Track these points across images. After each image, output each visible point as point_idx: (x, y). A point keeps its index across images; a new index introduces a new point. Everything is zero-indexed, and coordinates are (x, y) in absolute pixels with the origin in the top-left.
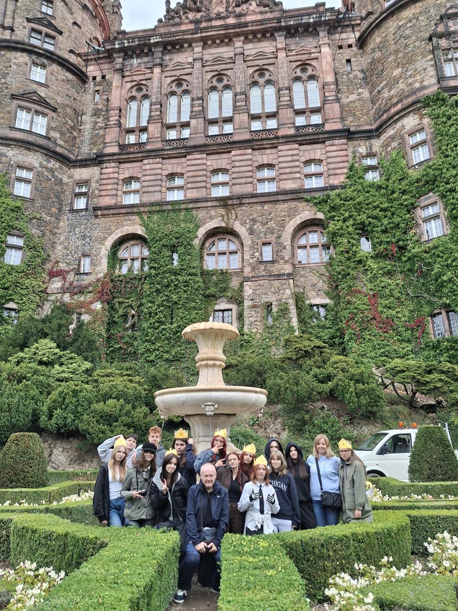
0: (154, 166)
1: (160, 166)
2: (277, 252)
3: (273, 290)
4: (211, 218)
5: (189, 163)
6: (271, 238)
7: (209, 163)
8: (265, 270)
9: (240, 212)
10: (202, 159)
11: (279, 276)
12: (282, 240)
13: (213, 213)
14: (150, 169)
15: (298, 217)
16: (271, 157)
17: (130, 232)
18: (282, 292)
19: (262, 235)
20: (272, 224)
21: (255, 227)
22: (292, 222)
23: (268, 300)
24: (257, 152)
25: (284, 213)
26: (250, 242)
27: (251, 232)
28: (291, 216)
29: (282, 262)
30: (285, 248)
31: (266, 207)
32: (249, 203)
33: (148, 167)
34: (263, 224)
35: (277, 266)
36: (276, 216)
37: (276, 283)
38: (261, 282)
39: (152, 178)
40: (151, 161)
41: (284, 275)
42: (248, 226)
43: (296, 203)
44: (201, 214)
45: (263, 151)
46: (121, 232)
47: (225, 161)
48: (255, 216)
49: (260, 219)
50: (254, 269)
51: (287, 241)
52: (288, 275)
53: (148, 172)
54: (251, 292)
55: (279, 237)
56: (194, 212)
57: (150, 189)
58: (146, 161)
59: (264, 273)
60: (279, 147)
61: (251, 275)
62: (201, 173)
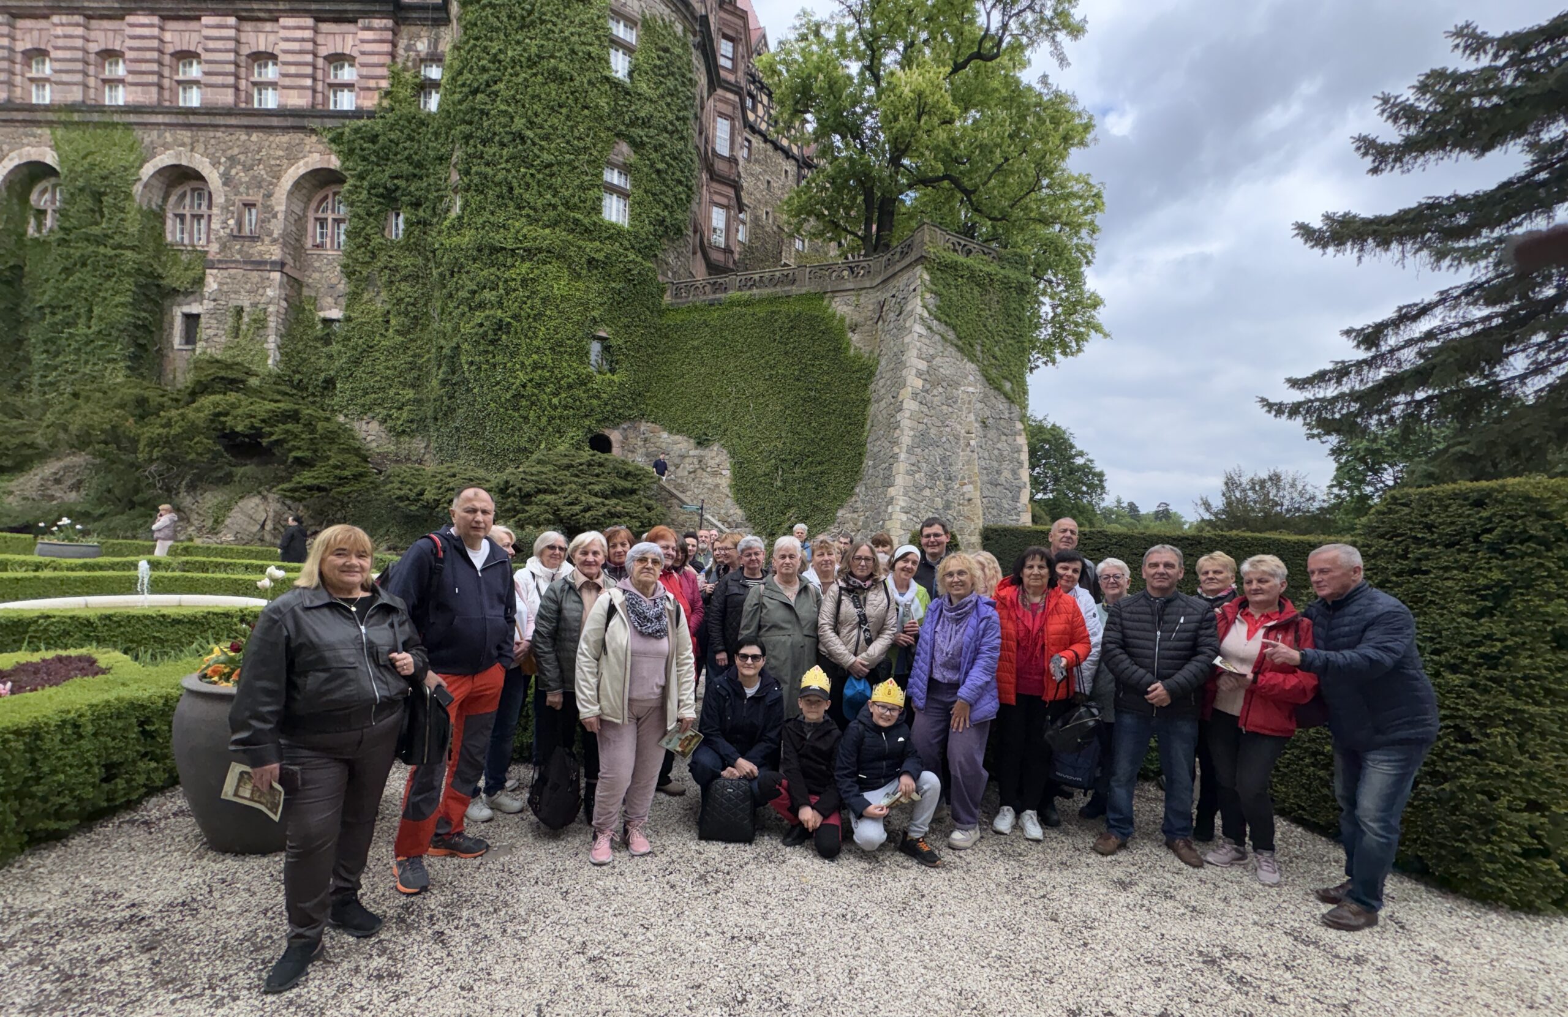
0: (70, 30)
1: (80, 31)
2: (263, 221)
3: (248, 287)
4: (166, 146)
5: (129, 31)
6: (256, 197)
7: (168, 36)
8: (240, 252)
9: (213, 141)
10: (152, 26)
11: (259, 265)
12: (273, 201)
13: (168, 136)
14: (66, 36)
15: (301, 163)
16: (272, 38)
17: (34, 158)
18: (261, 291)
19: (242, 189)
20: (260, 170)
21: (233, 172)
22: (291, 170)
23: (240, 303)
24: (248, 26)
25: (281, 153)
26: (222, 200)
27: (227, 180)
28: (293, 159)
29: (267, 240)
30: (275, 216)
31: (254, 137)
32: (226, 126)
33: (59, 31)
34: (247, 169)
35: (259, 247)
36: (269, 156)
37: (255, 276)
38: (232, 271)
39: (68, 54)
40: (65, 19)
41: (265, 263)
42: (222, 169)
43: (302, 136)
44: (150, 137)
45: (260, 24)
46: (20, 156)
47: (195, 37)
48: (236, 151)
49: (242, 158)
50: (224, 247)
51: (279, 204)
52: (273, 263)
53: (60, 42)
54: (215, 286)
55: (269, 196)
56: (138, 133)
57: (65, 77)
58: (55, 19)
59: (238, 257)
60: (281, 20)
61: (218, 257)
62: (149, 55)
